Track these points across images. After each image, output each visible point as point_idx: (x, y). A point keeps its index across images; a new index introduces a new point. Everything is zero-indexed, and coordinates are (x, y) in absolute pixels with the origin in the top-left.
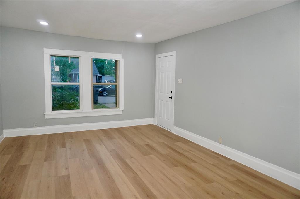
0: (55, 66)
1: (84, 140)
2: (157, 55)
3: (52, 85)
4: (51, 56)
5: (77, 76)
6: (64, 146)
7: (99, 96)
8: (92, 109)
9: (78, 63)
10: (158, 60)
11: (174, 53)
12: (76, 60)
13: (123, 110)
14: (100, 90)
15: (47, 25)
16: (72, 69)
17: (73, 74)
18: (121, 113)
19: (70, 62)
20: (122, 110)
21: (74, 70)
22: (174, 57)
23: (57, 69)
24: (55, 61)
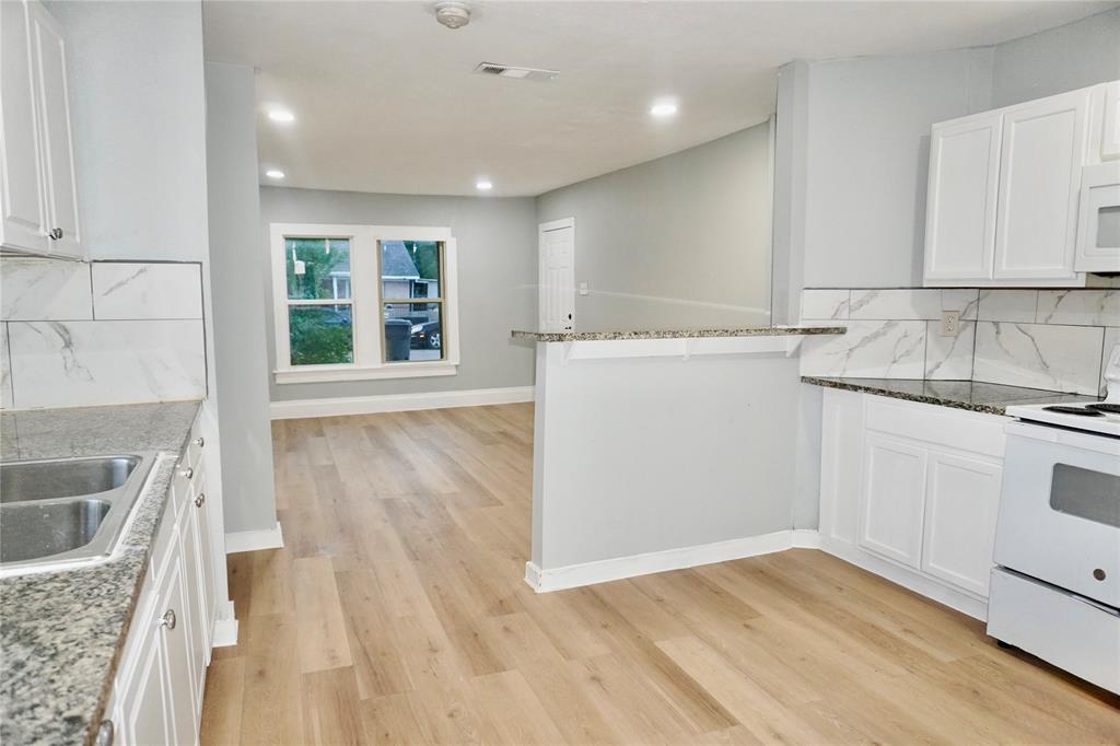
0: (296, 262)
1: (365, 427)
2: (541, 226)
3: (290, 306)
4: (286, 239)
5: (344, 284)
6: (320, 434)
7: (413, 348)
8: (383, 362)
9: (347, 254)
10: (543, 237)
11: (570, 221)
12: (343, 245)
13: (457, 363)
14: (416, 329)
15: (283, 179)
16: (332, 266)
17: (332, 281)
18: (453, 372)
19: (328, 252)
20: (457, 366)
21: (337, 266)
22: (571, 231)
23: (300, 268)
24: (294, 251)
